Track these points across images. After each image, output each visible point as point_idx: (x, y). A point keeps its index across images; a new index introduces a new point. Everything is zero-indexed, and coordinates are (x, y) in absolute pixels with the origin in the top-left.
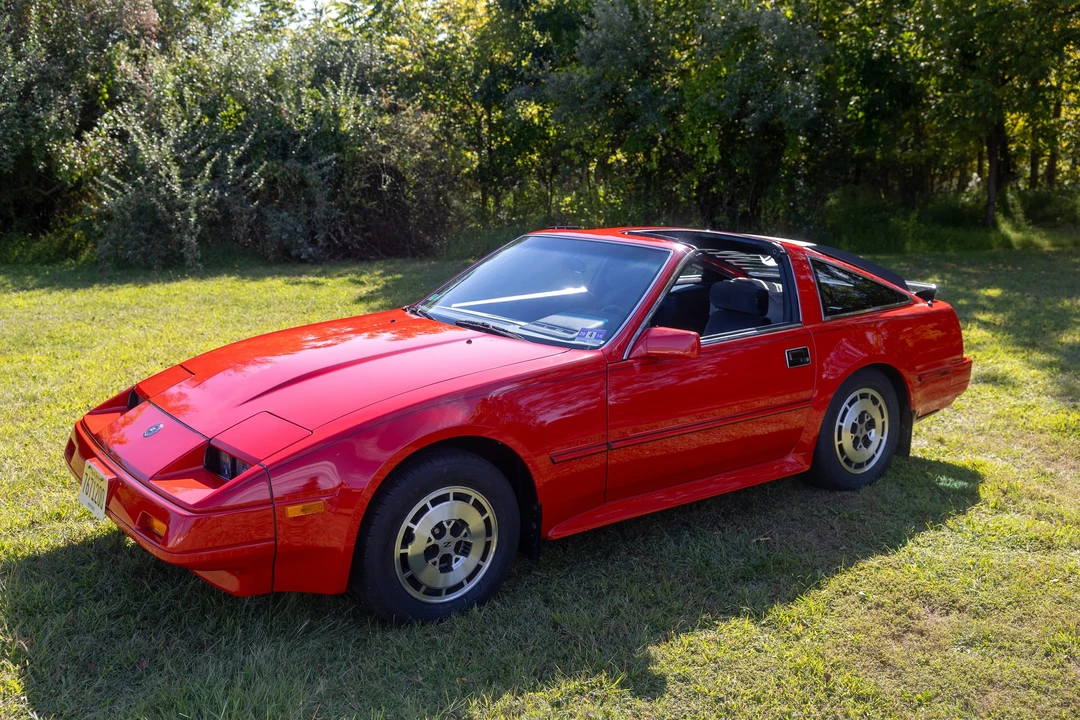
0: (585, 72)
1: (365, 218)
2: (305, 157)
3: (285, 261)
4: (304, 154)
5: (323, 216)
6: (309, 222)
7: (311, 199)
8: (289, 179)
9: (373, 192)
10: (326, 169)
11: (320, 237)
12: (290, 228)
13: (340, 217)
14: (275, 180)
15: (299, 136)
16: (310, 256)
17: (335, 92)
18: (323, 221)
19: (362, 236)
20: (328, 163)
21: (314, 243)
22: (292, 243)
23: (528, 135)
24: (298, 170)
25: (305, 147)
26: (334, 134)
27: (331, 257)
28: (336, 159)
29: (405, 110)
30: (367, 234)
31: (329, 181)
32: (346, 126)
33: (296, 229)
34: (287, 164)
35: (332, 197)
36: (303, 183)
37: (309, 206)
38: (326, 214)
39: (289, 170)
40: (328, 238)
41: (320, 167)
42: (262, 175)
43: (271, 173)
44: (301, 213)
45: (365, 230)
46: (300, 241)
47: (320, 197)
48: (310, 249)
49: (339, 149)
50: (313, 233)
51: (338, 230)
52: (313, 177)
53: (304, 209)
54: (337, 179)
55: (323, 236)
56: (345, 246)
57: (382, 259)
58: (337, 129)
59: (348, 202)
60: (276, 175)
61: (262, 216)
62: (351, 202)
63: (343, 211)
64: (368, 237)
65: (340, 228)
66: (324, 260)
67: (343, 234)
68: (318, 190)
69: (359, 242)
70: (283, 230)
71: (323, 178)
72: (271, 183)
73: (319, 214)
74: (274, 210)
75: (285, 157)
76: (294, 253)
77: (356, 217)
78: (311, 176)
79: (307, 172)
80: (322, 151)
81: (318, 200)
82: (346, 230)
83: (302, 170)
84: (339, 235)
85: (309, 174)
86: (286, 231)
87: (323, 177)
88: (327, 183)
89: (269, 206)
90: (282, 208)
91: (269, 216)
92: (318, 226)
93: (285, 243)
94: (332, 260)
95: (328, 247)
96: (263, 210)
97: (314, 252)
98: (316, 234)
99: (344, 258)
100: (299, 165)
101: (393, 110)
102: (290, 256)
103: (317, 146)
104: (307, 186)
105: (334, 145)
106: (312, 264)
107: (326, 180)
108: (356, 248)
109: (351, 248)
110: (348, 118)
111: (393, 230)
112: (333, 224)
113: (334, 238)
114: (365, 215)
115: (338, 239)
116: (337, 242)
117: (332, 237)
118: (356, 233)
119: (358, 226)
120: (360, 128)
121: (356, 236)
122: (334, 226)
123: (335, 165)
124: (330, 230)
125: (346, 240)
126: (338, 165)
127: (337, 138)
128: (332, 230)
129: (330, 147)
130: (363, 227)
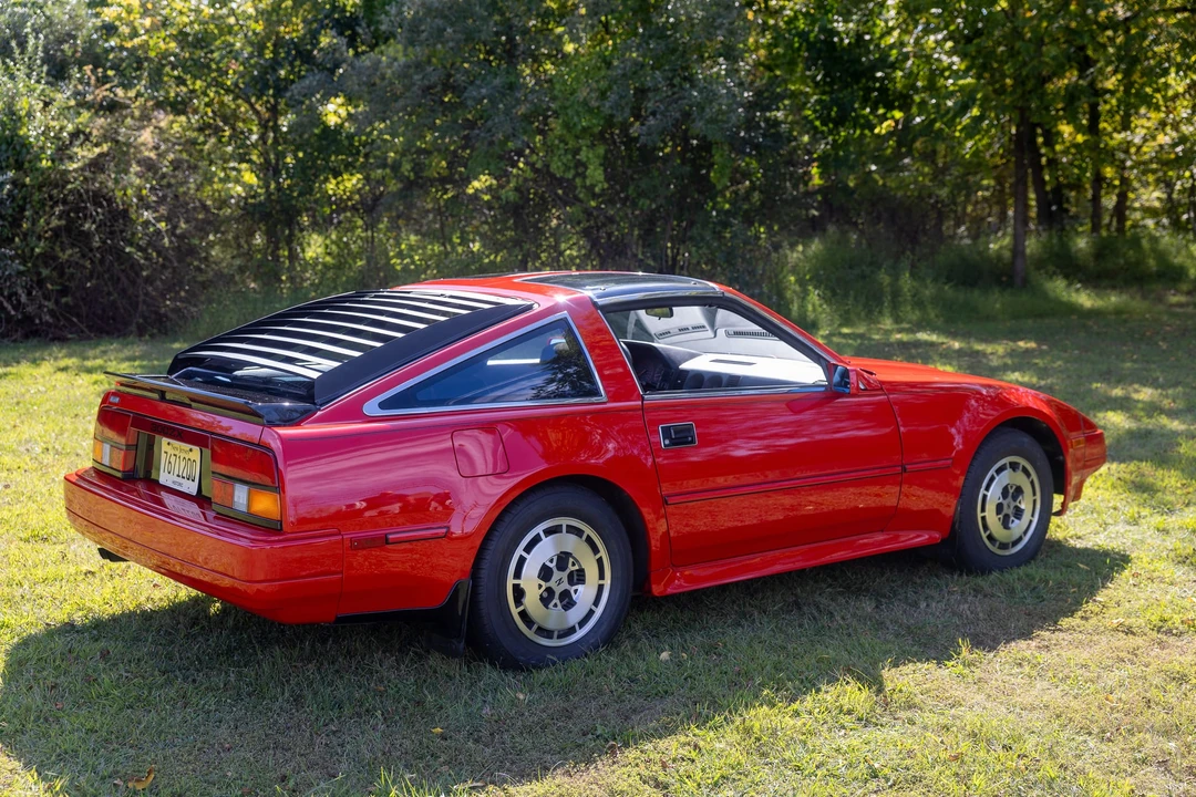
0: (401, 53)
1: (62, 274)
9: (71, 232)
13: (20, 273)
19: (57, 302)
23: (328, 150)
26: (9, 141)
27: (3, 336)
28: (13, 181)
29: (128, 107)
30: (64, 300)
32: (30, 131)
35: (4, 241)
45: (64, 292)
49: (19, 166)
51: (16, 294)
56: (28, 319)
57: (89, 338)
58: (15, 130)
59: (33, 249)
63: (24, 262)
64: (66, 304)
65: (20, 291)
67: (24, 298)
69: (52, 313)
77: (45, 272)
82: (29, 293)
84: (19, 301)
94: (6, 341)
101: (110, 106)
105: (14, 160)
108: (47, 322)
109: (37, 321)
110: (30, 114)
111: (109, 294)
112: (8, 284)
113: (9, 307)
114: (60, 269)
115: (14, 308)
116: (13, 313)
117: (6, 304)
118: (47, 298)
119: (49, 286)
120: (52, 134)
121: (46, 303)
122: (10, 287)
123: (10, 191)
124: (2, 293)
125: (29, 309)
126: (18, 191)
127: (14, 148)
128: (6, 293)
129: (4, 163)
130: (58, 288)
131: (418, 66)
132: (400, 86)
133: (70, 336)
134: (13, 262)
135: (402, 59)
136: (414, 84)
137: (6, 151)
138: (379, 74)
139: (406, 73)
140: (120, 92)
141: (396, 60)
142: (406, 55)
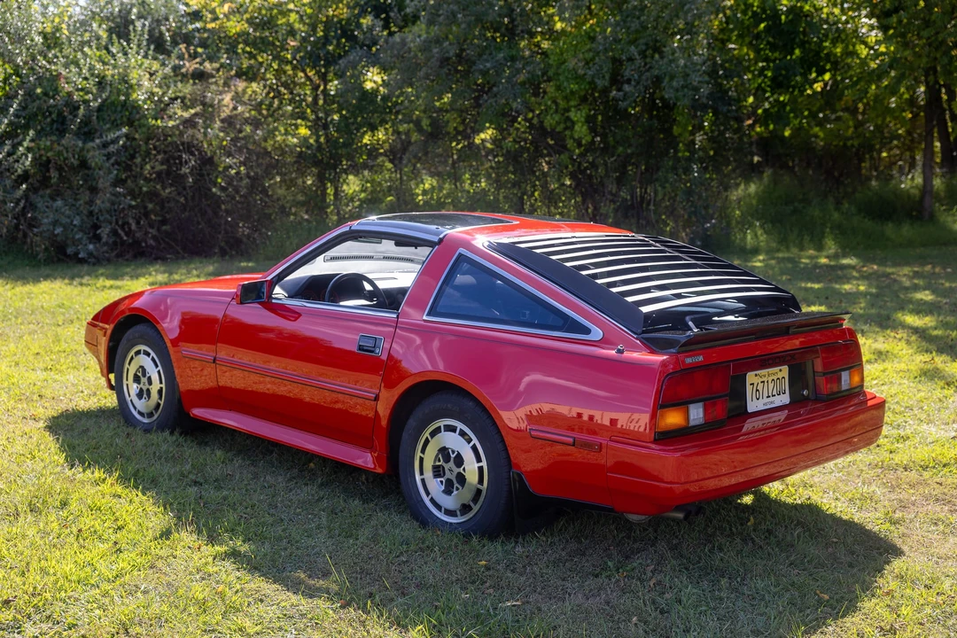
0: (424, 32)
1: (163, 207)
2: (87, 132)
3: (59, 260)
4: (86, 130)
5: (108, 205)
6: (91, 213)
7: (94, 184)
8: (66, 160)
9: (170, 175)
10: (112, 148)
11: (104, 232)
12: (64, 220)
13: (131, 207)
14: (49, 161)
15: (79, 108)
16: (90, 254)
17: (126, 54)
18: (108, 212)
19: (158, 230)
20: (115, 141)
21: (96, 238)
22: (67, 238)
23: (367, 109)
24: (78, 150)
25: (86, 122)
26: (124, 104)
27: (118, 256)
28: (127, 136)
29: (213, 76)
30: (164, 228)
31: (117, 163)
32: (139, 96)
33: (72, 221)
34: (63, 142)
35: (119, 182)
36: (84, 164)
37: (91, 193)
38: (113, 204)
39: (67, 149)
40: (115, 233)
41: (105, 145)
43: (43, 152)
44: (81, 202)
45: (164, 222)
46: (77, 237)
47: (104, 182)
48: (91, 247)
49: (130, 123)
50: (96, 227)
51: (128, 223)
52: (95, 157)
53: (86, 196)
54: (127, 160)
55: (108, 230)
56: (137, 243)
57: (183, 258)
58: (128, 95)
59: (141, 188)
60: (49, 154)
61: (31, 206)
62: (145, 189)
63: (134, 198)
64: (166, 232)
65: (131, 221)
66: (109, 260)
67: (134, 227)
68: (101, 173)
69: (154, 237)
70: (55, 223)
71: (108, 159)
72: (43, 164)
73: (101, 202)
74: (47, 199)
75: (62, 132)
76: (70, 251)
77: (150, 206)
78: (93, 157)
79: (88, 151)
80: (108, 126)
81: (100, 185)
82: (138, 223)
83: (82, 149)
84: (130, 229)
85: (91, 153)
86: (61, 224)
87: (108, 156)
88: (113, 165)
89: (41, 193)
90: (58, 195)
91: (39, 205)
92: (101, 218)
93: (59, 239)
94: (120, 260)
95: (115, 243)
96: (33, 197)
97: (96, 248)
98: (100, 227)
99: (135, 257)
100: (80, 144)
101: (200, 76)
102: (65, 254)
103: (104, 120)
104: (89, 168)
105: (124, 118)
106: (94, 264)
107: (112, 161)
108: (151, 245)
109: (143, 244)
110: (139, 83)
111: (198, 223)
112: (122, 215)
113: (122, 234)
114: (162, 203)
115: (127, 234)
116: (125, 238)
117: (120, 231)
118: (151, 226)
119: (153, 217)
120: (156, 98)
121: (151, 230)
122: (123, 218)
123: (125, 143)
124: (117, 223)
125: (138, 235)
126: (128, 143)
127: (127, 109)
128: (120, 223)
129: (119, 122)
130: (160, 218)
131: (438, 41)
132: (422, 58)
133: (168, 256)
134: (126, 198)
135: (424, 36)
136: (433, 57)
137: (121, 112)
138: (406, 48)
139: (426, 47)
140: (207, 65)
141: (419, 36)
142: (427, 33)
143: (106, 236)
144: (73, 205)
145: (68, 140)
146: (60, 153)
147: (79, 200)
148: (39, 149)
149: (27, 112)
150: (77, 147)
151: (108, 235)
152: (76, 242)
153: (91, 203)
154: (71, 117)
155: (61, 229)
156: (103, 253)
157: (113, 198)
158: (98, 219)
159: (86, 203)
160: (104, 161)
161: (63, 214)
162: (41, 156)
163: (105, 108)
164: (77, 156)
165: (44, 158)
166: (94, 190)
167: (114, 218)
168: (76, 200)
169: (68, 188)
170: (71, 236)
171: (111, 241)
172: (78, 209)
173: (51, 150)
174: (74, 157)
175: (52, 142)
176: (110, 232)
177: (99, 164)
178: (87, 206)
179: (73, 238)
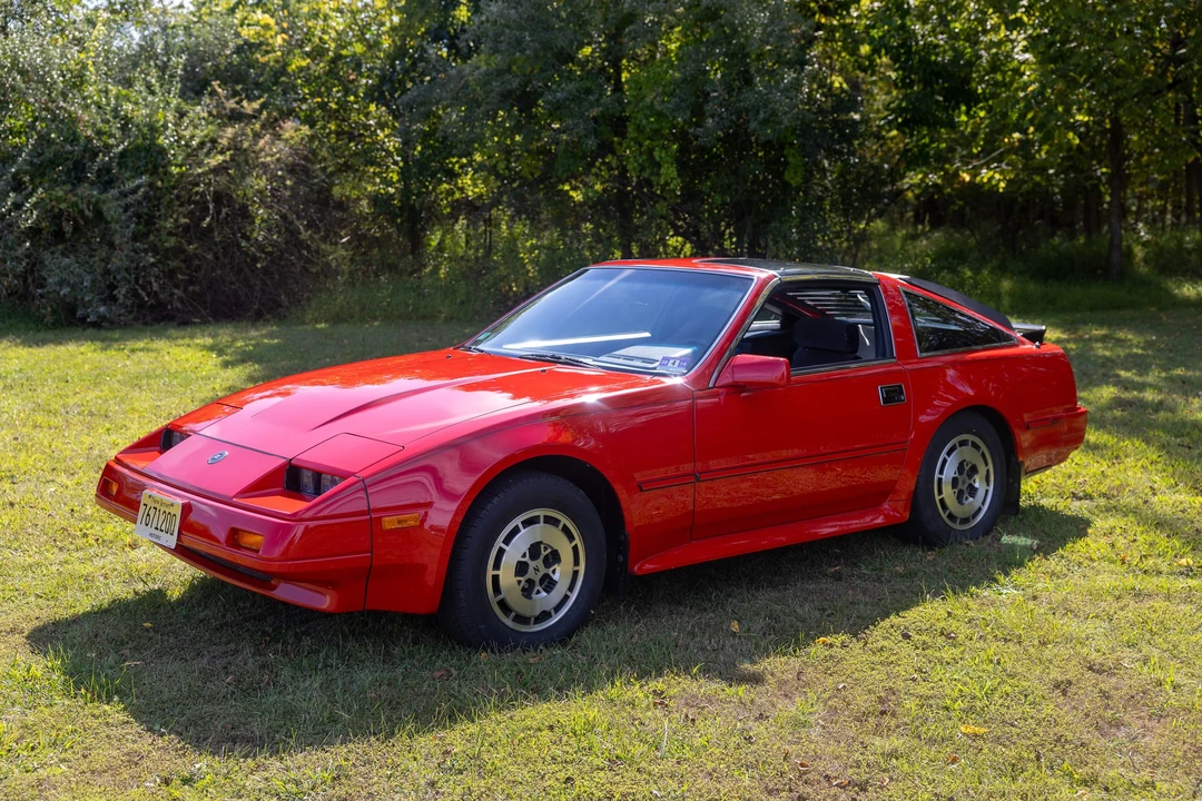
1: (190, 265)
2: (106, 180)
3: (70, 324)
4: (106, 178)
5: (128, 263)
6: (107, 272)
7: (111, 240)
8: (81, 212)
10: (130, 199)
11: (121, 292)
13: (153, 265)
14: (61, 213)
15: (98, 154)
16: (103, 318)
18: (127, 270)
19: (185, 290)
20: (134, 191)
22: (76, 299)
24: (93, 200)
25: (106, 169)
26: (148, 150)
27: (136, 320)
28: (151, 185)
30: (191, 288)
31: (136, 214)
32: (165, 140)
34: (79, 191)
35: (138, 236)
36: (99, 214)
38: (132, 261)
39: (82, 199)
40: (134, 294)
41: (125, 195)
42: (35, 206)
43: (54, 203)
44: (97, 258)
45: (191, 282)
46: (86, 299)
47: (122, 237)
48: (102, 309)
49: (154, 172)
50: (112, 287)
51: (150, 283)
52: (112, 209)
53: (101, 253)
55: (123, 291)
56: (161, 305)
58: (154, 139)
59: (164, 243)
60: (63, 206)
63: (157, 254)
64: (194, 292)
65: (153, 281)
66: (125, 324)
67: (156, 287)
68: (118, 227)
69: (181, 300)
70: (61, 283)
71: (126, 211)
72: (52, 218)
73: (119, 259)
74: (58, 254)
75: (80, 182)
76: (80, 313)
77: (175, 264)
78: (109, 209)
79: (104, 202)
80: (130, 173)
82: (161, 283)
83: (98, 200)
84: (151, 289)
85: (107, 205)
87: (126, 209)
88: (131, 217)
90: (71, 251)
91: (47, 263)
92: (118, 277)
93: (68, 300)
94: (137, 324)
95: (134, 305)
97: (110, 311)
98: (116, 287)
99: (155, 321)
101: (237, 117)
102: (72, 318)
103: (127, 167)
104: (105, 222)
105: (150, 166)
106: (110, 329)
108: (177, 307)
109: (169, 307)
110: (165, 127)
111: (231, 283)
112: (142, 274)
113: (144, 294)
114: (188, 260)
115: (148, 295)
116: (146, 299)
117: (140, 291)
118: (177, 287)
119: (179, 276)
120: (183, 143)
121: (176, 291)
122: (144, 277)
123: (146, 193)
124: (137, 282)
125: (162, 296)
126: (151, 193)
127: (152, 155)
128: (140, 282)
129: (143, 169)
130: (187, 277)
131: (499, 73)
132: (481, 92)
133: (194, 320)
134: (146, 254)
135: (484, 68)
136: (492, 91)
137: (145, 158)
138: (463, 82)
139: (486, 80)
140: (245, 103)
141: (478, 68)
142: (488, 64)
143: (121, 297)
144: (87, 263)
145: (84, 190)
146: (75, 205)
147: (94, 256)
148: (51, 200)
149: (42, 158)
150: (93, 196)
151: (124, 295)
152: (86, 305)
153: (106, 260)
154: (89, 164)
155: (69, 289)
156: (120, 315)
157: (132, 254)
158: (114, 278)
159: (102, 260)
160: (120, 214)
161: (72, 273)
162: (53, 207)
163: (129, 154)
164: (91, 208)
165: (57, 210)
166: (111, 245)
167: (133, 276)
168: (91, 256)
169: (84, 243)
170: (80, 297)
171: (129, 303)
172: (92, 266)
173: (65, 201)
174: (89, 210)
175: (66, 193)
176: (127, 292)
177: (115, 217)
178: (103, 264)
179: (83, 299)
